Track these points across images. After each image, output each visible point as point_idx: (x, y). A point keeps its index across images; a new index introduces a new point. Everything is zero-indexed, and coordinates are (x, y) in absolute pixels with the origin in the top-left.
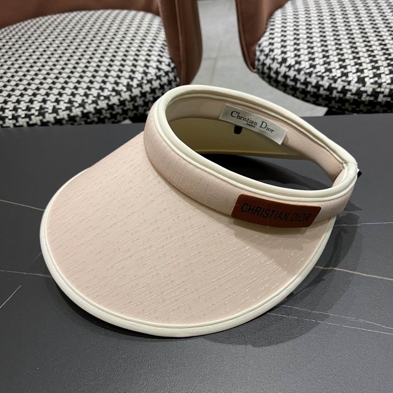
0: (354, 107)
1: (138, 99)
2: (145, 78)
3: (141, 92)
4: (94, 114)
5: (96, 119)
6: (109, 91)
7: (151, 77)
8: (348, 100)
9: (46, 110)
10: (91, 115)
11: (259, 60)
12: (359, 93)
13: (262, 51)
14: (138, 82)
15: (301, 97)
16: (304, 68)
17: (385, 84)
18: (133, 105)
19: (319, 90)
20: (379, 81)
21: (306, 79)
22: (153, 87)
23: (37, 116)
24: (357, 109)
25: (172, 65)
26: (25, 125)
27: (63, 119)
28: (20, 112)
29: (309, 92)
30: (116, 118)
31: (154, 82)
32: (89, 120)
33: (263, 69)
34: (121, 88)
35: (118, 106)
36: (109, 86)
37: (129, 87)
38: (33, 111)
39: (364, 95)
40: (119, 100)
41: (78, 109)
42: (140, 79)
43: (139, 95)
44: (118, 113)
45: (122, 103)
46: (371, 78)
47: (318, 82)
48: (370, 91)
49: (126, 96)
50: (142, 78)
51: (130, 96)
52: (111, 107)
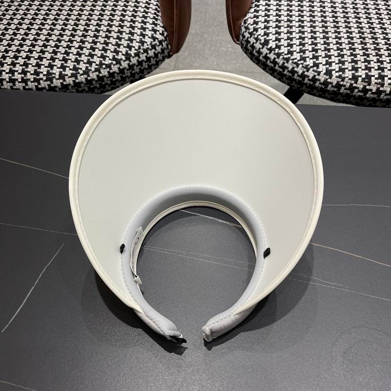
0: (321, 93)
1: (135, 67)
2: (142, 47)
3: (138, 60)
4: (96, 81)
5: (98, 85)
6: (110, 59)
7: (147, 47)
8: (316, 88)
9: (53, 75)
10: (94, 82)
11: (244, 36)
12: (326, 83)
13: (247, 28)
14: (136, 52)
15: (277, 77)
16: (283, 53)
17: (348, 79)
18: (131, 73)
19: (293, 75)
20: (343, 76)
21: (284, 63)
22: (148, 56)
23: (45, 81)
24: (323, 95)
25: (166, 34)
26: (34, 88)
27: (70, 84)
28: (29, 76)
29: (285, 75)
30: (115, 84)
31: (149, 52)
32: (92, 87)
33: (247, 45)
34: (120, 56)
35: (118, 74)
36: (110, 54)
37: (128, 56)
38: (41, 76)
39: (330, 86)
40: (119, 68)
41: (82, 76)
42: (137, 48)
43: (137, 64)
44: (117, 80)
45: (122, 71)
46: (336, 72)
47: (293, 68)
48: (335, 83)
49: (125, 64)
50: (139, 48)
51: (129, 64)
52: (111, 75)
